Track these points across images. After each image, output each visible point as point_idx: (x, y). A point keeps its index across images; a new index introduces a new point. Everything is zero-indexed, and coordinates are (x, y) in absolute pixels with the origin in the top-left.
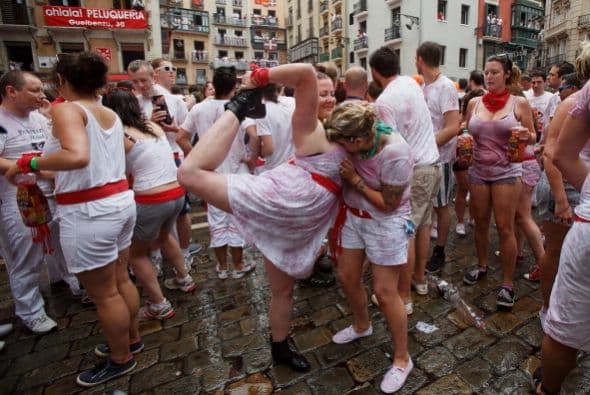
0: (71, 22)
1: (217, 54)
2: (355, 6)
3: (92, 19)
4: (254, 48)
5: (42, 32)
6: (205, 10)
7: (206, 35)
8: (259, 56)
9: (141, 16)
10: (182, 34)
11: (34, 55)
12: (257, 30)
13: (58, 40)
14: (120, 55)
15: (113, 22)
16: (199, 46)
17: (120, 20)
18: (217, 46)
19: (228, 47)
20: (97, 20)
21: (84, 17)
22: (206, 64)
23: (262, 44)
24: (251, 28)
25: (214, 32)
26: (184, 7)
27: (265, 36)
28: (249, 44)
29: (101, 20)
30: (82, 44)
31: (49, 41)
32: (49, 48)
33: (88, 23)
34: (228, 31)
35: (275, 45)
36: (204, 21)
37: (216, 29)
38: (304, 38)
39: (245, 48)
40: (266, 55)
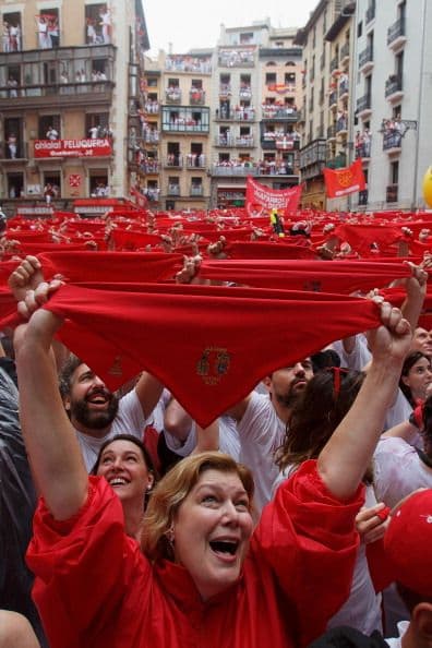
0: (53, 153)
1: (217, 158)
2: (358, 102)
3: (68, 149)
4: (264, 148)
5: (31, 164)
6: (206, 105)
7: (206, 135)
8: (269, 157)
9: (107, 144)
10: (178, 136)
11: (25, 183)
12: (269, 125)
13: (42, 169)
14: (87, 181)
15: (83, 150)
16: (197, 149)
17: (89, 149)
18: (217, 147)
19: (231, 148)
20: (71, 150)
21: (62, 149)
22: (203, 170)
23: (274, 142)
24: (261, 123)
25: (215, 130)
26: (182, 104)
27: (279, 132)
28: (258, 144)
29: (74, 149)
30: (59, 171)
31: (36, 171)
32: (35, 176)
33: (65, 153)
34: (232, 127)
35: (292, 143)
36: (204, 118)
37: (218, 127)
38: (314, 138)
39: (253, 148)
40: (279, 157)
